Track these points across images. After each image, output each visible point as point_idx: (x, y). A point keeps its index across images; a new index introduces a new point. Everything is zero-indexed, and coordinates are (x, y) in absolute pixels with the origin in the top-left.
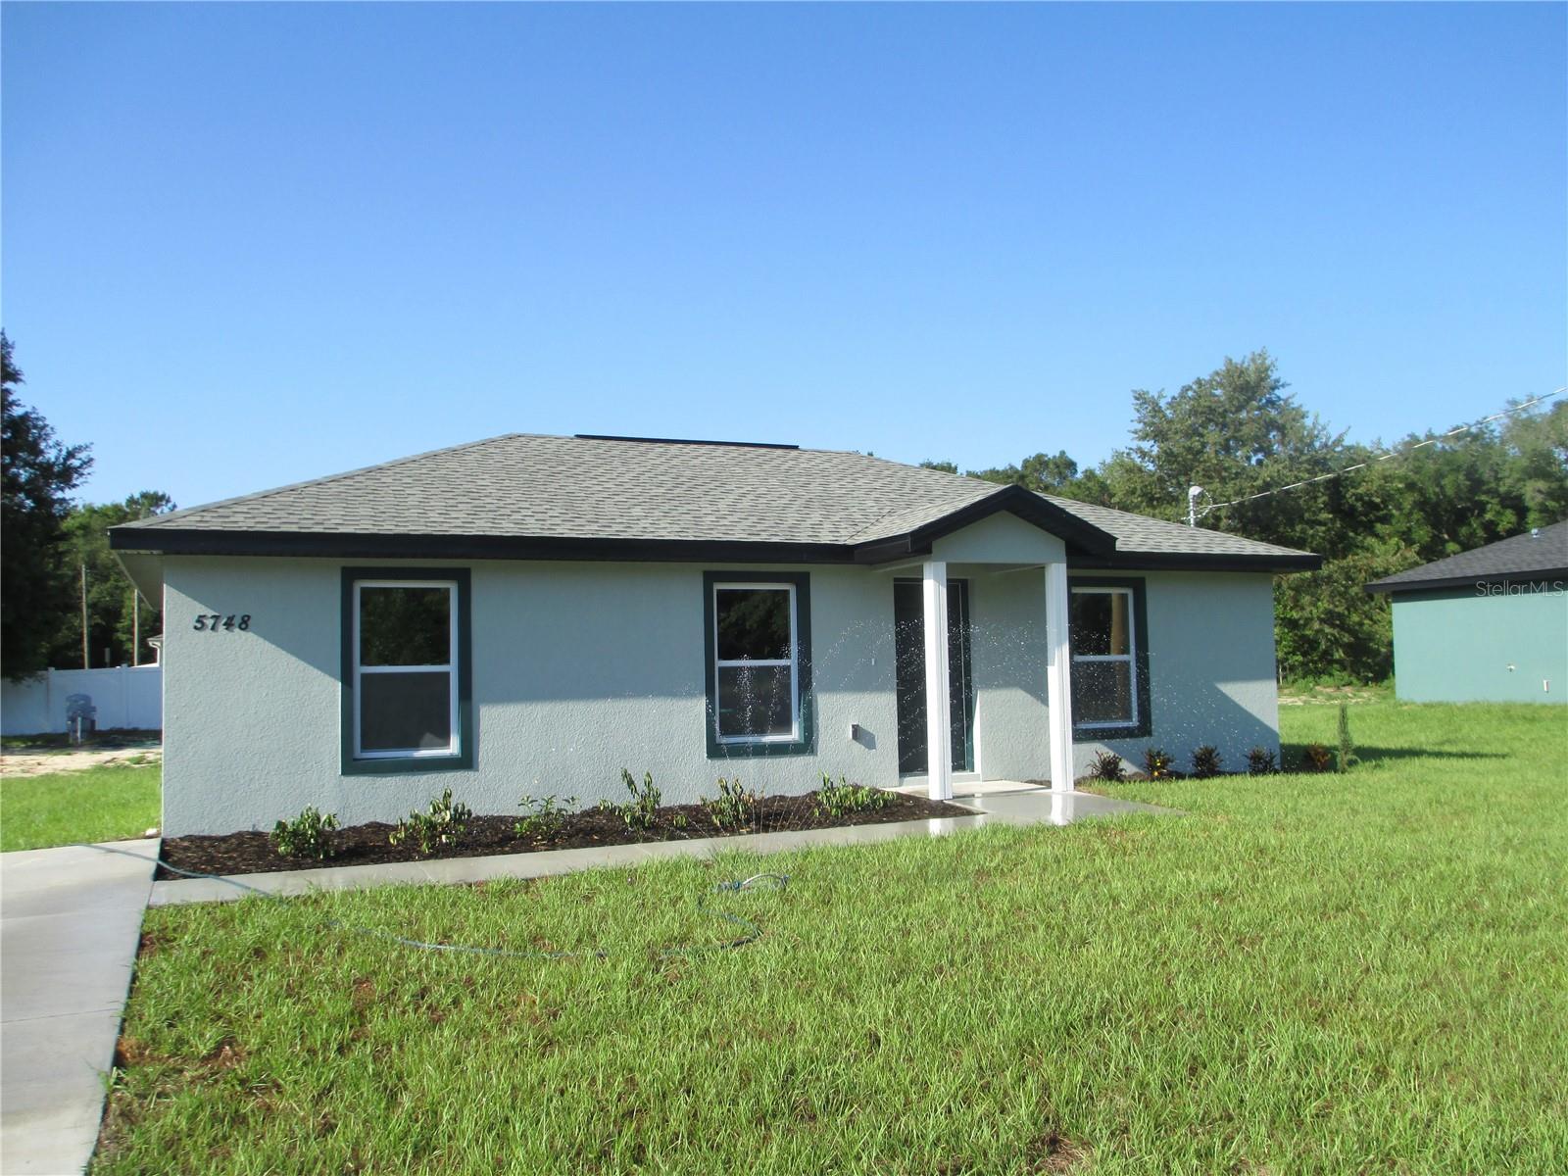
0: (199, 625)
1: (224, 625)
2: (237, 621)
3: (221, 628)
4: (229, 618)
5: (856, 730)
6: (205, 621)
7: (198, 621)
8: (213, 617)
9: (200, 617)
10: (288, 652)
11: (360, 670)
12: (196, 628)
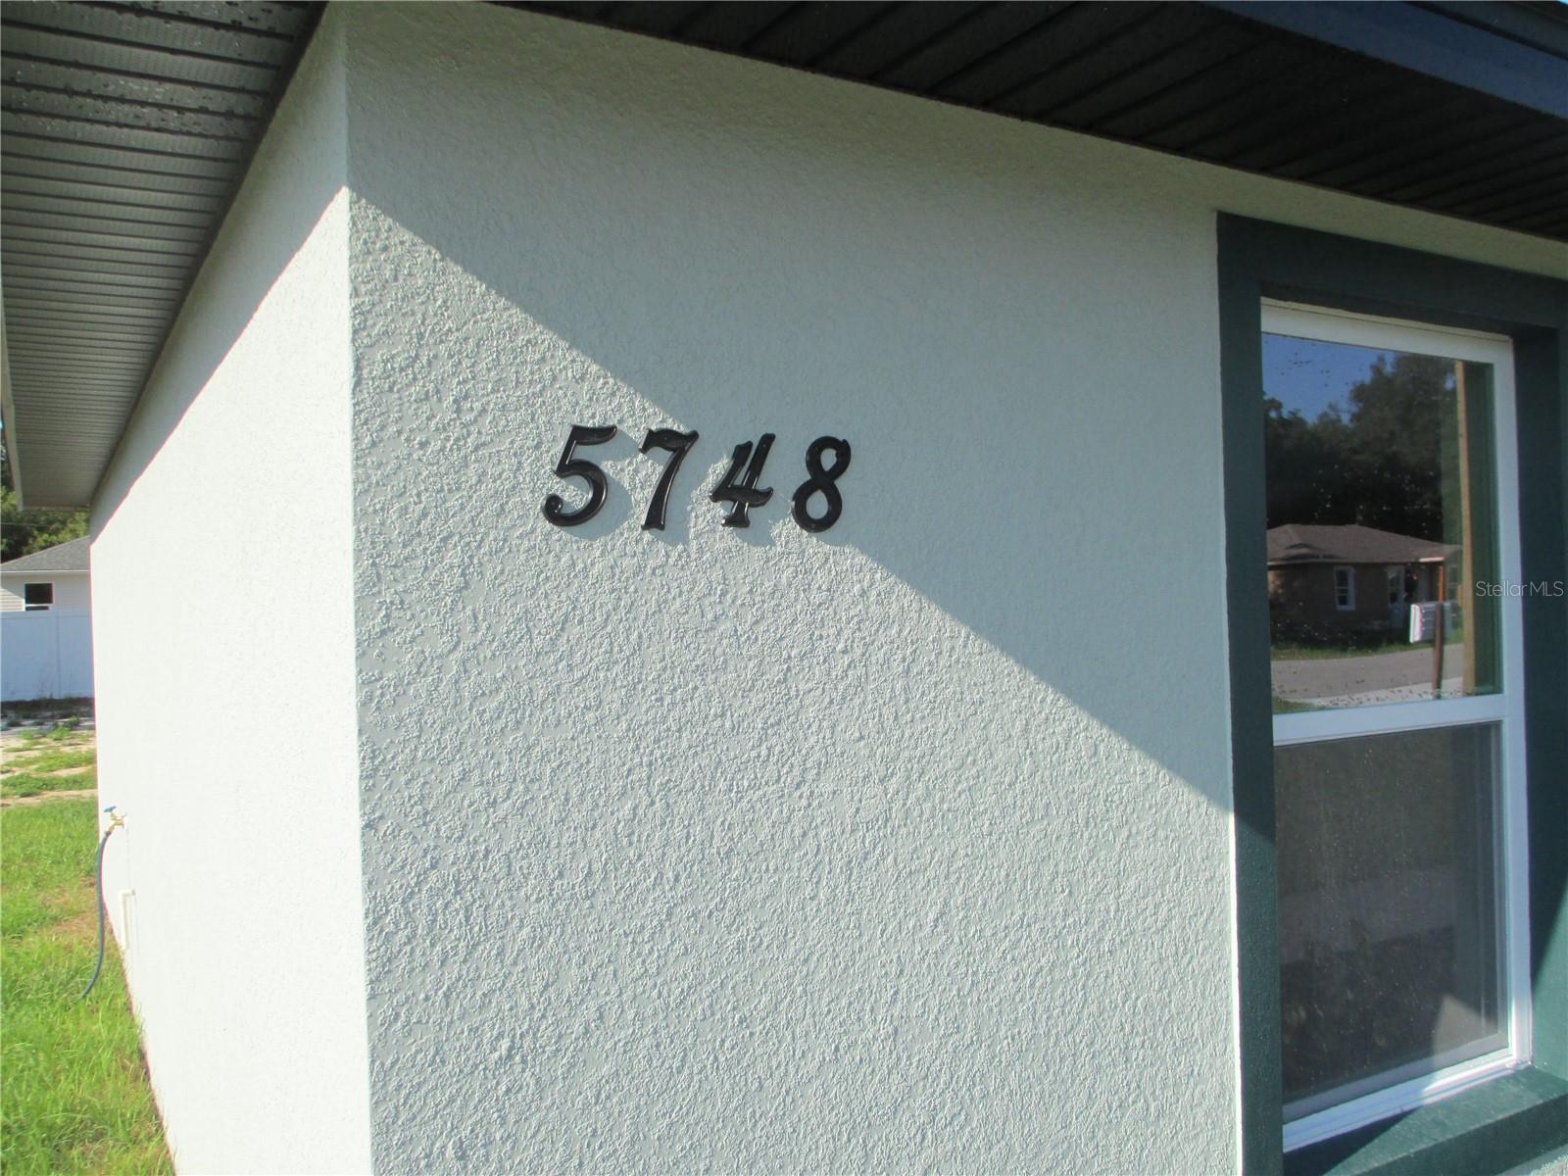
0: (575, 495)
1: (718, 494)
2: (785, 472)
3: (703, 514)
4: (741, 453)
6: (607, 467)
7: (568, 467)
8: (656, 439)
9: (581, 435)
10: (1024, 662)
12: (553, 510)
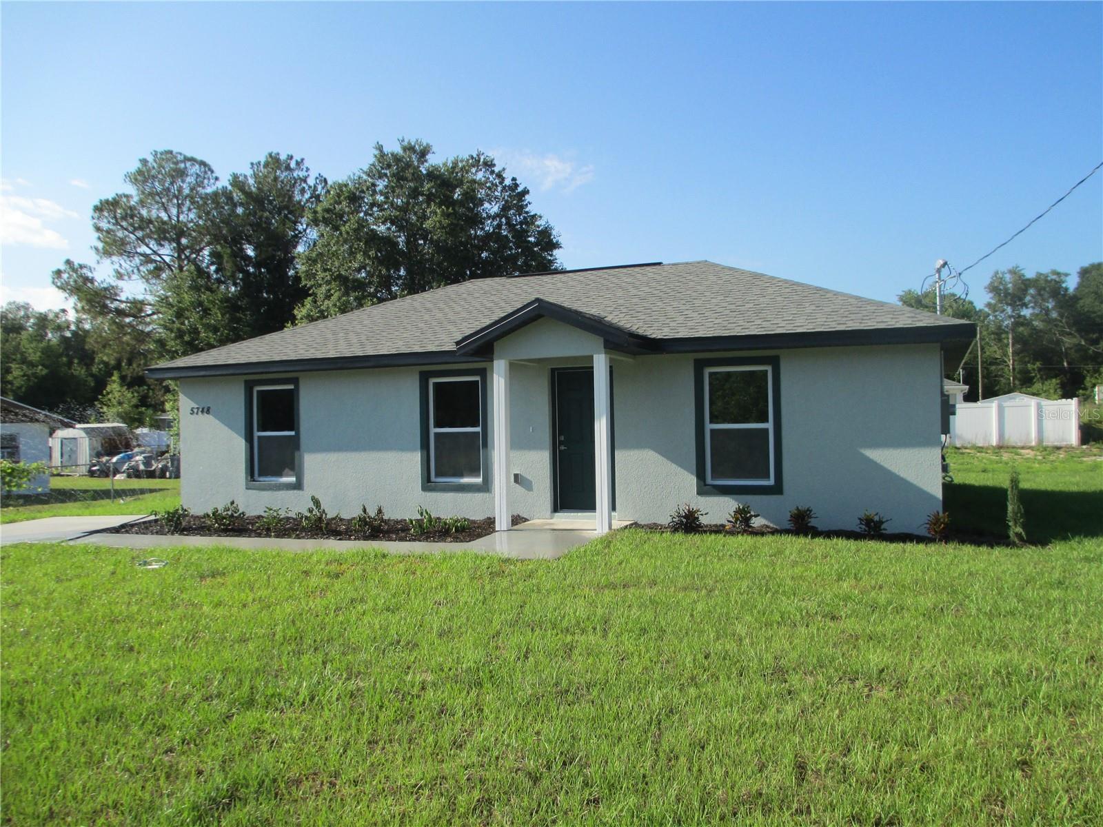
2: (205, 410)
5: (516, 476)
11: (257, 434)
